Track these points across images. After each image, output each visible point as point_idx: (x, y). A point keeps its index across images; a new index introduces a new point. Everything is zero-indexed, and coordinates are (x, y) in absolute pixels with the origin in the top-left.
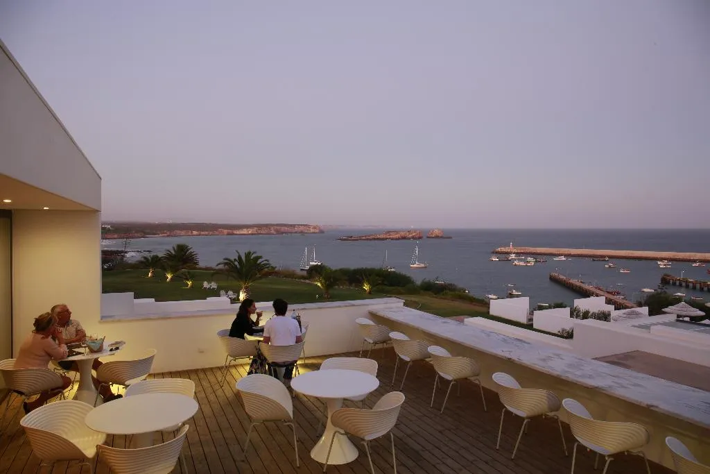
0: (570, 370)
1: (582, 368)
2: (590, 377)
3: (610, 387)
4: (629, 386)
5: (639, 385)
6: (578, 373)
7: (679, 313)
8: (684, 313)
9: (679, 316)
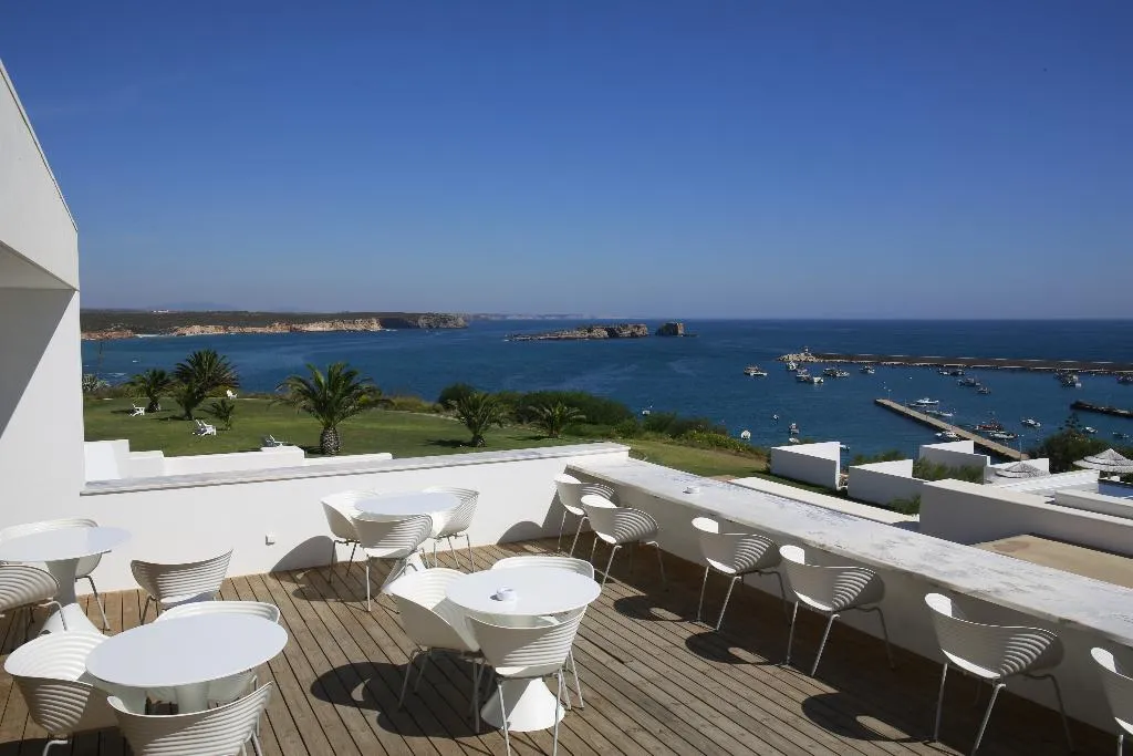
0: (927, 563)
1: (946, 559)
2: (963, 574)
3: (997, 591)
4: (1031, 590)
5: (1046, 588)
6: (942, 568)
7: (1104, 468)
8: (1111, 469)
9: (1103, 474)
